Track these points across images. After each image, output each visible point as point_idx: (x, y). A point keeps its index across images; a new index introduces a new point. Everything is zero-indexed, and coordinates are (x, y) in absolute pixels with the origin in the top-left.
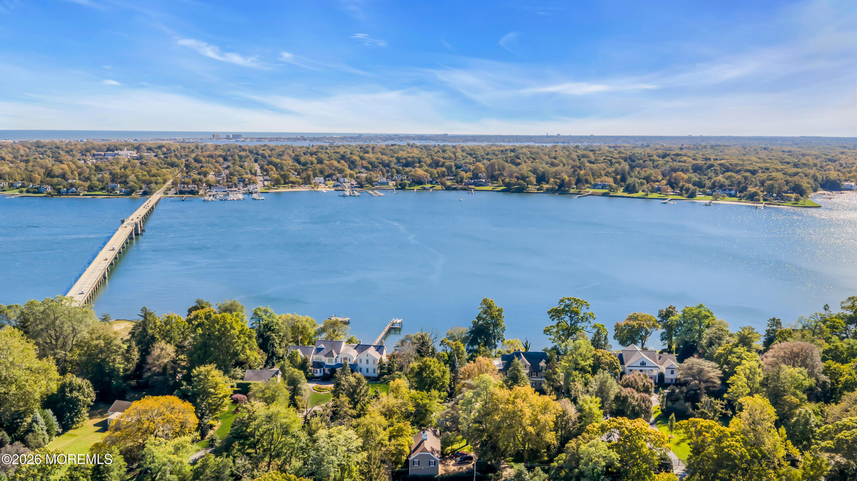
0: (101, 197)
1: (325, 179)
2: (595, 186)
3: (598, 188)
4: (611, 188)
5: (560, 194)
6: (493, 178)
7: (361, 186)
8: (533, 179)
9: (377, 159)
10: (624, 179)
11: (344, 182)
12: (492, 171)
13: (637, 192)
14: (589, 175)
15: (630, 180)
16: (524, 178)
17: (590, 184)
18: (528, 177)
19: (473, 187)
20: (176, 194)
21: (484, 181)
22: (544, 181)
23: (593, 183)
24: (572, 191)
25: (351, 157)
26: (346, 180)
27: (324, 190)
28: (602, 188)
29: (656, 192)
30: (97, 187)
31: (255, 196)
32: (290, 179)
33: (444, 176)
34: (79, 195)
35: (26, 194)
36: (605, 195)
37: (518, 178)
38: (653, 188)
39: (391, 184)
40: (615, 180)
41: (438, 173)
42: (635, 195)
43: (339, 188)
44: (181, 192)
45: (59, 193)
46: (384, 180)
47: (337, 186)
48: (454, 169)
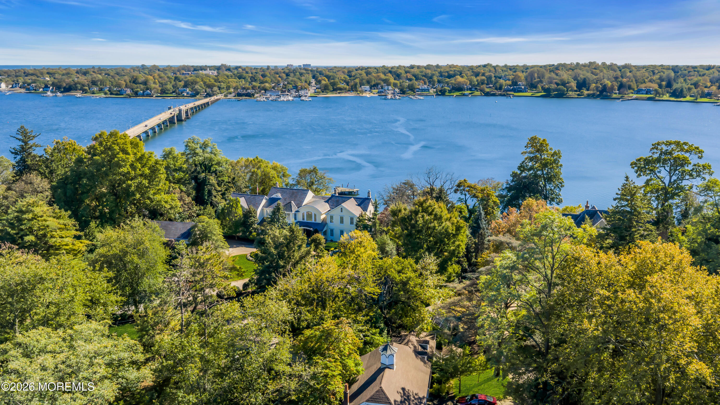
0: (169, 98)
1: (371, 88)
2: (639, 91)
3: (642, 94)
4: (657, 92)
5: (601, 99)
6: (532, 86)
7: (403, 92)
8: (573, 84)
9: (421, 72)
10: (669, 85)
11: (388, 90)
12: (532, 80)
13: (685, 97)
14: (632, 81)
15: (675, 86)
16: (564, 84)
17: (634, 90)
18: (568, 83)
19: (512, 93)
20: (235, 96)
21: (523, 87)
22: (585, 87)
23: (636, 89)
24: (614, 96)
25: (397, 71)
26: (390, 88)
27: (368, 96)
28: (647, 94)
29: (706, 97)
30: (169, 90)
31: (303, 98)
32: (338, 86)
33: (483, 84)
34: (152, 96)
35: (110, 96)
36: (649, 99)
37: (557, 84)
38: (703, 92)
39: (432, 91)
40: (660, 86)
41: (477, 81)
42: (682, 99)
43: (383, 94)
44: (239, 95)
45: (136, 94)
46: (426, 87)
47: (381, 92)
48: (493, 79)
